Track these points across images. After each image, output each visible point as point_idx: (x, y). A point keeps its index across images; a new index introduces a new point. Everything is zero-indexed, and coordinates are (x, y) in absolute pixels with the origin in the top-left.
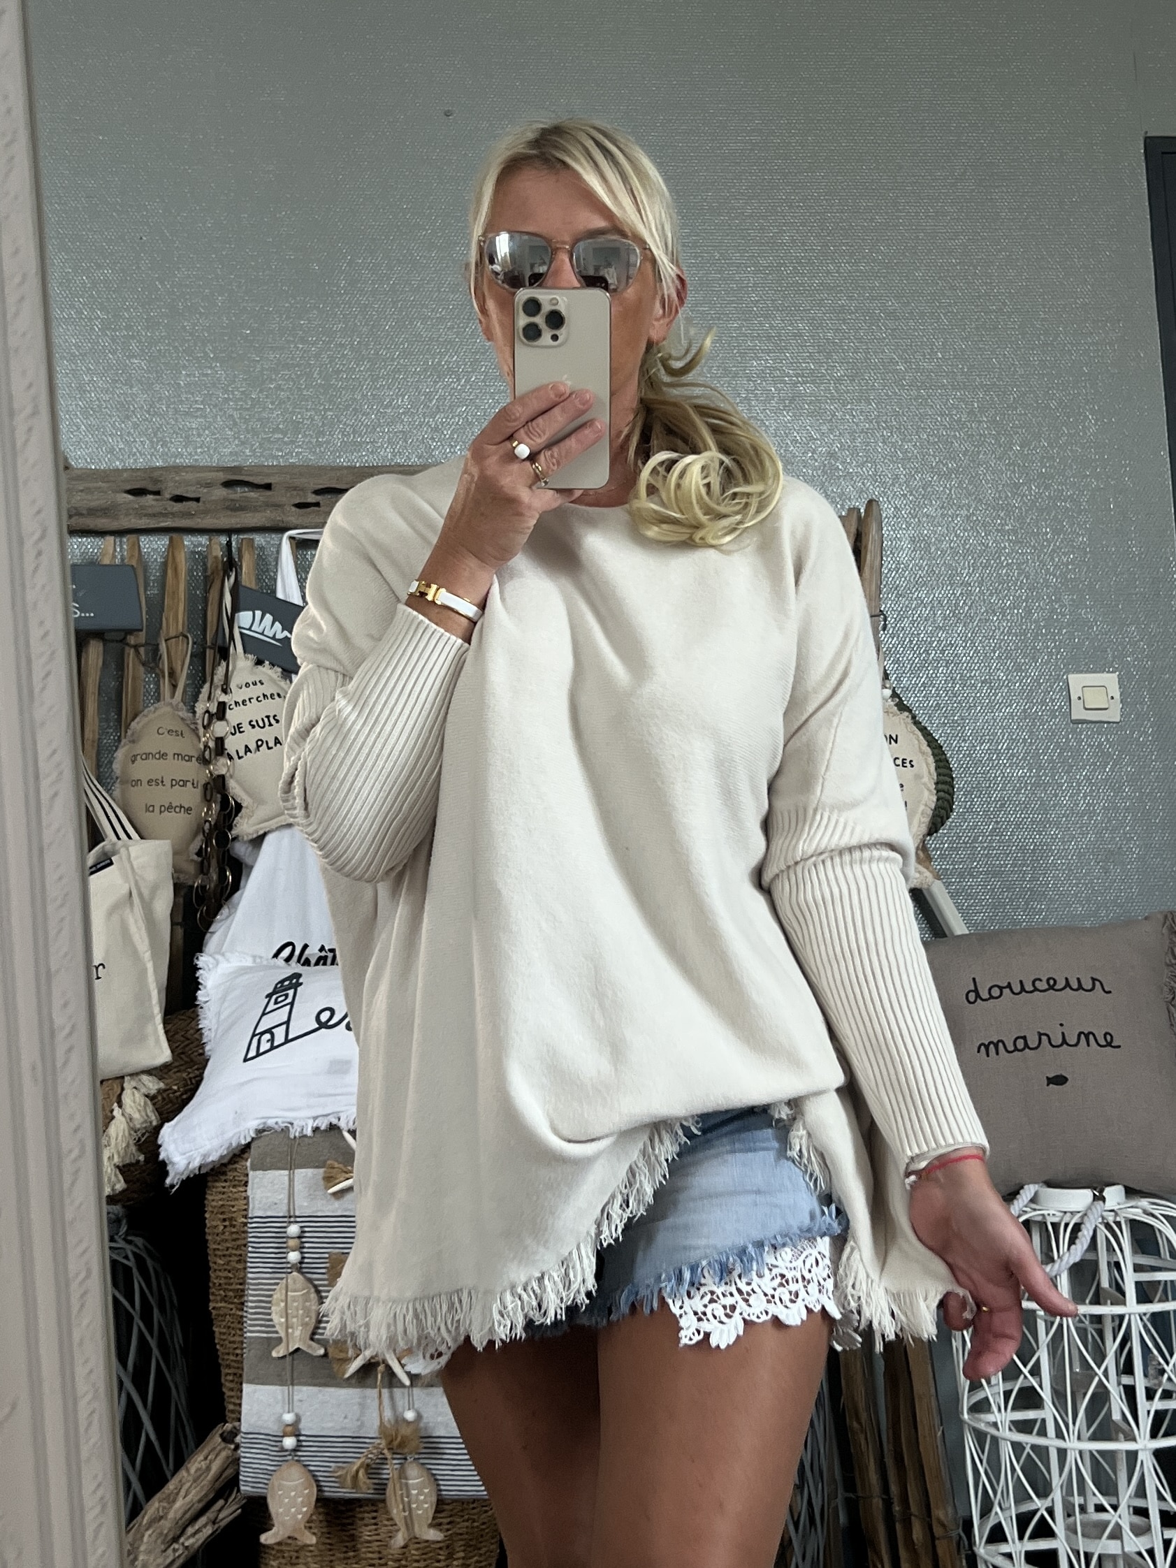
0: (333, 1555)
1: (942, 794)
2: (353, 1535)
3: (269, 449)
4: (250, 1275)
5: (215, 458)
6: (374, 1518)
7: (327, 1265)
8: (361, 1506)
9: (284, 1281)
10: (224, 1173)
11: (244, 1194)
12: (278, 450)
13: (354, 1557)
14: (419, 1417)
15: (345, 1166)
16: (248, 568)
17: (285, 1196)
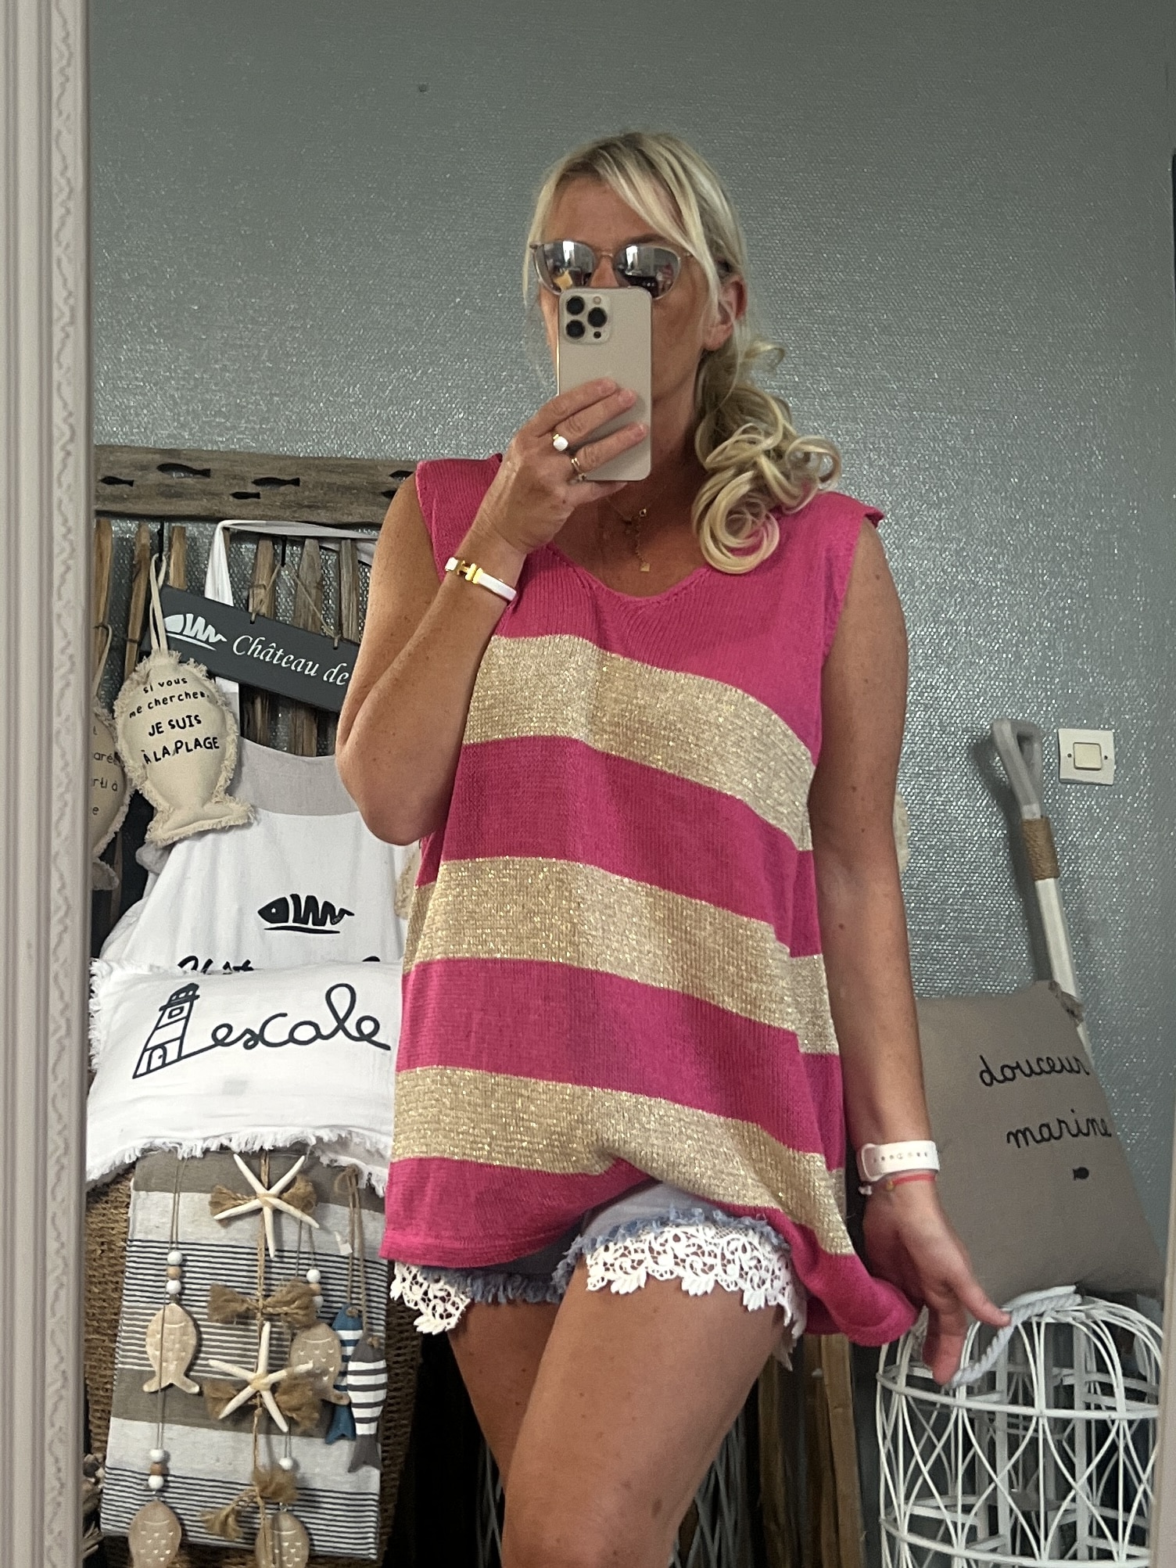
3: (209, 433)
4: (125, 1303)
5: (152, 439)
7: (208, 1298)
8: (228, 1557)
9: (161, 1312)
10: (106, 1194)
11: (125, 1217)
12: (220, 435)
14: (296, 1465)
15: (235, 1193)
16: (177, 559)
17: (168, 1220)
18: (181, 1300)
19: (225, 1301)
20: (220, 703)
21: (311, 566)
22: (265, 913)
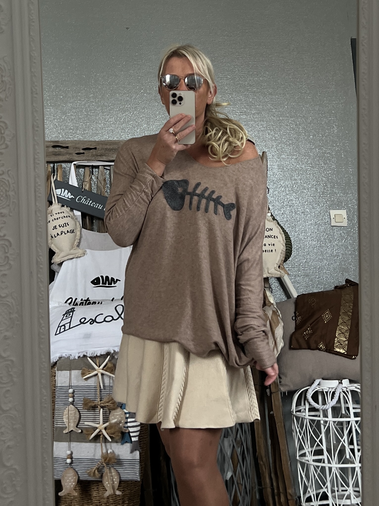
0: (84, 501)
1: (288, 248)
2: (90, 494)
3: (68, 135)
4: (56, 406)
5: (50, 138)
6: (98, 488)
7: (83, 403)
8: (93, 484)
9: (68, 408)
11: (54, 380)
12: (71, 135)
13: (91, 502)
14: (113, 452)
15: (89, 369)
16: (60, 175)
17: (68, 379)
18: (73, 403)
19: (88, 402)
20: (75, 218)
21: (102, 174)
22: (93, 282)
